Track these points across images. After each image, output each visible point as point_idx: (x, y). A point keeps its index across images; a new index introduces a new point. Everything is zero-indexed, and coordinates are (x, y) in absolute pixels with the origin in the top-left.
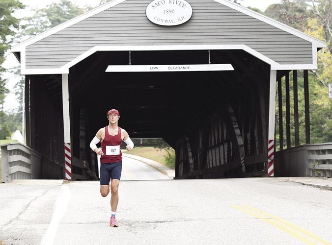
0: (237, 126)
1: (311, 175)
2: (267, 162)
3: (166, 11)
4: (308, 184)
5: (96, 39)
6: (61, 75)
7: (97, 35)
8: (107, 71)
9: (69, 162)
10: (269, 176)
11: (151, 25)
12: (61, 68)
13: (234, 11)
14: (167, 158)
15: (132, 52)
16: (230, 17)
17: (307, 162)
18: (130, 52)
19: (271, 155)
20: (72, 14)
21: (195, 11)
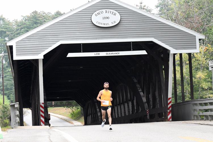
0: (141, 90)
1: (196, 119)
2: (167, 112)
3: (104, 18)
4: (205, 124)
5: (60, 36)
6: (38, 59)
7: (61, 34)
8: (68, 56)
9: (43, 115)
10: (169, 121)
11: (94, 27)
12: (39, 55)
13: (147, 17)
14: (72, 113)
15: (83, 44)
16: (144, 21)
17: (192, 112)
18: (82, 44)
19: (170, 107)
20: (6, 26)
21: (122, 18)
